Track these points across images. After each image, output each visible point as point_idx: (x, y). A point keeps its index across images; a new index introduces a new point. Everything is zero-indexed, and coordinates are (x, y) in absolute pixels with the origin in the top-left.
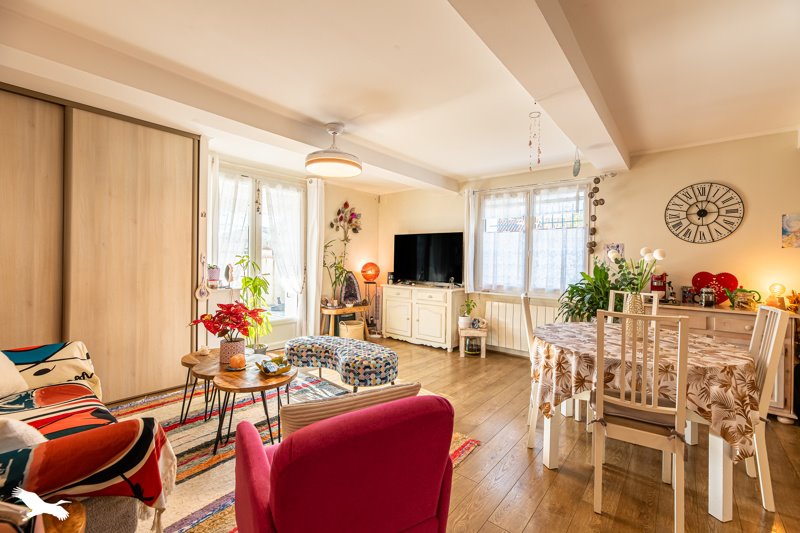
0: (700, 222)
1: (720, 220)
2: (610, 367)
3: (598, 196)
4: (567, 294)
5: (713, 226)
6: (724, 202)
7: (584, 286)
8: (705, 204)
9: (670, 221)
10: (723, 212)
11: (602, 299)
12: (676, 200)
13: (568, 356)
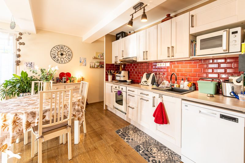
0: (61, 57)
1: (67, 57)
2: (44, 113)
3: (21, 41)
4: (3, 85)
5: (65, 59)
6: (67, 52)
7: (14, 80)
8: (63, 52)
9: (52, 55)
10: (67, 55)
11: (25, 85)
12: (54, 49)
13: (20, 116)
